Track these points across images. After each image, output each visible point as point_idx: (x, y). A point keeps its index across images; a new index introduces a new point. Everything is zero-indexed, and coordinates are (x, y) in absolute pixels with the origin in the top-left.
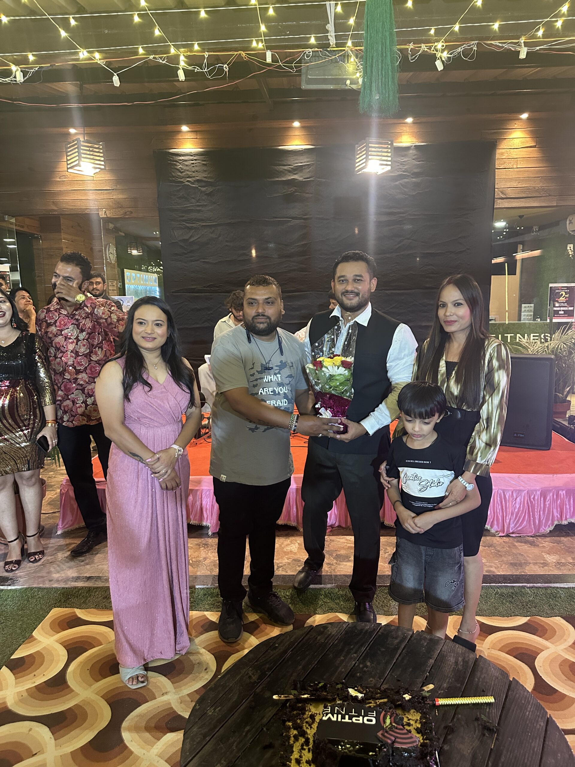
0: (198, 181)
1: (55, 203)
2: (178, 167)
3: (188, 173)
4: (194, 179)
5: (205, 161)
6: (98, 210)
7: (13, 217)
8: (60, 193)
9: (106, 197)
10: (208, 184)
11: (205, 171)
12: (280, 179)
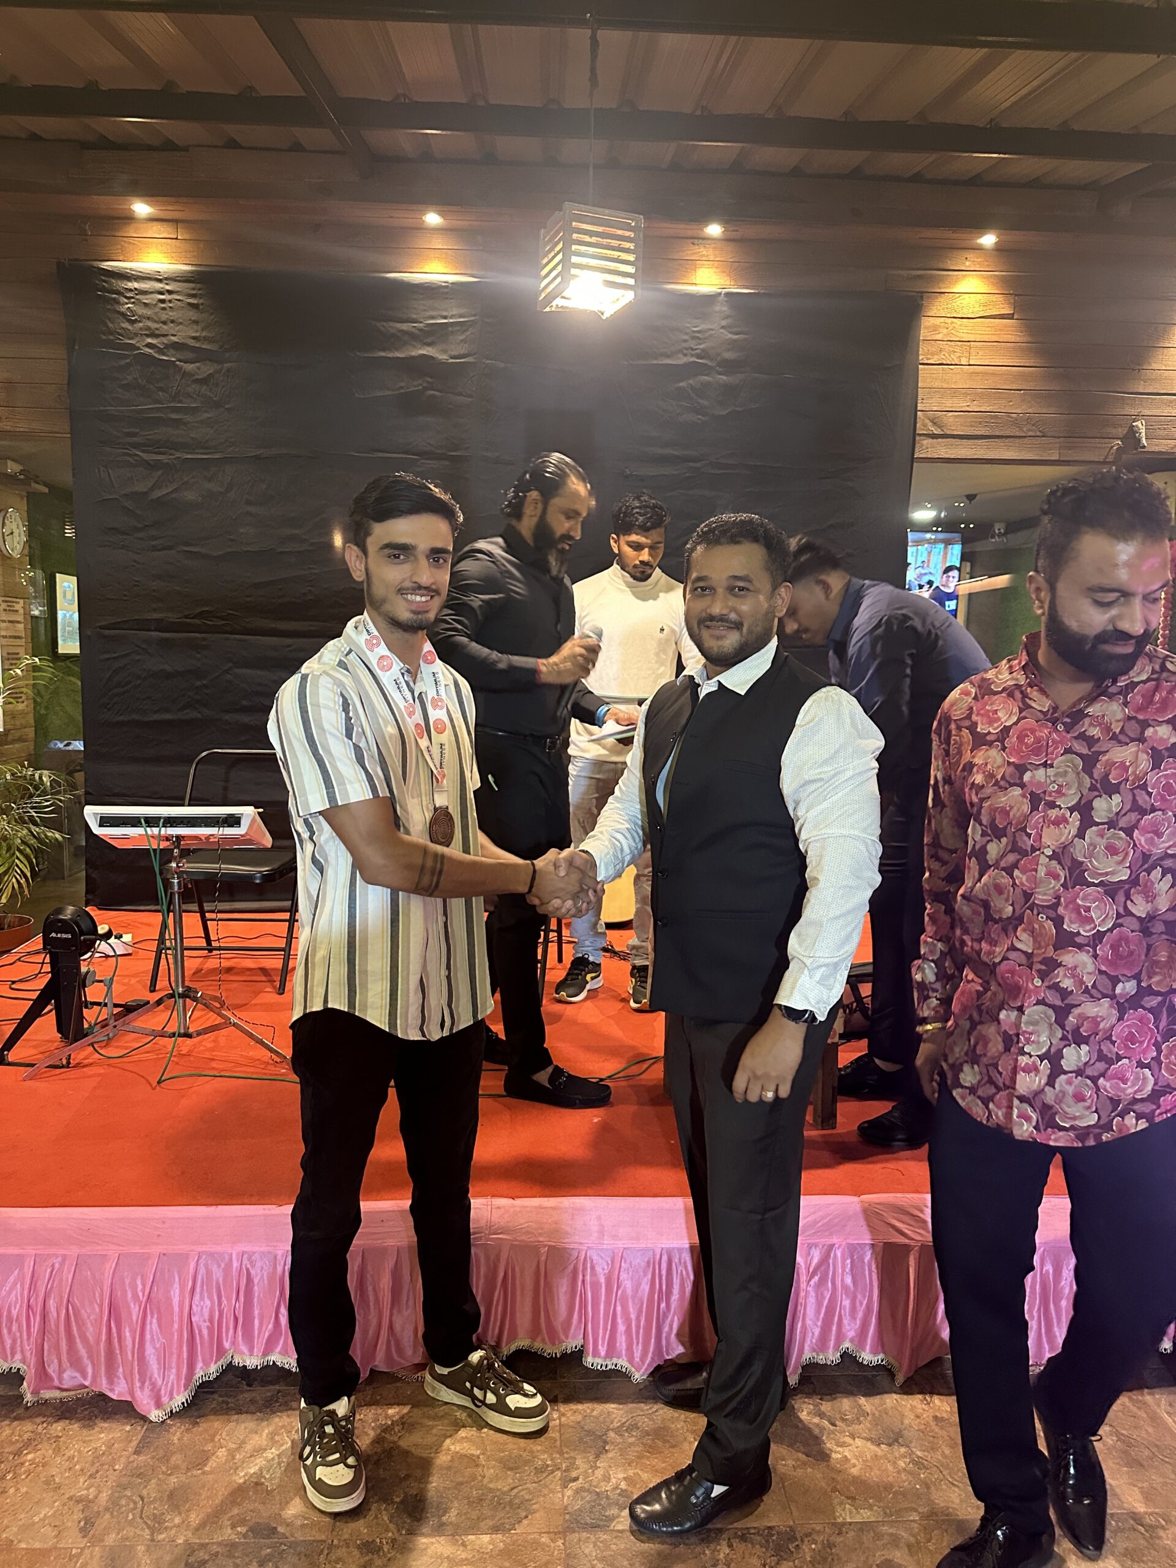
0: (176, 346)
2: (123, 309)
3: (149, 324)
4: (165, 340)
5: (194, 296)
10: (200, 355)
11: (196, 322)
12: (390, 355)
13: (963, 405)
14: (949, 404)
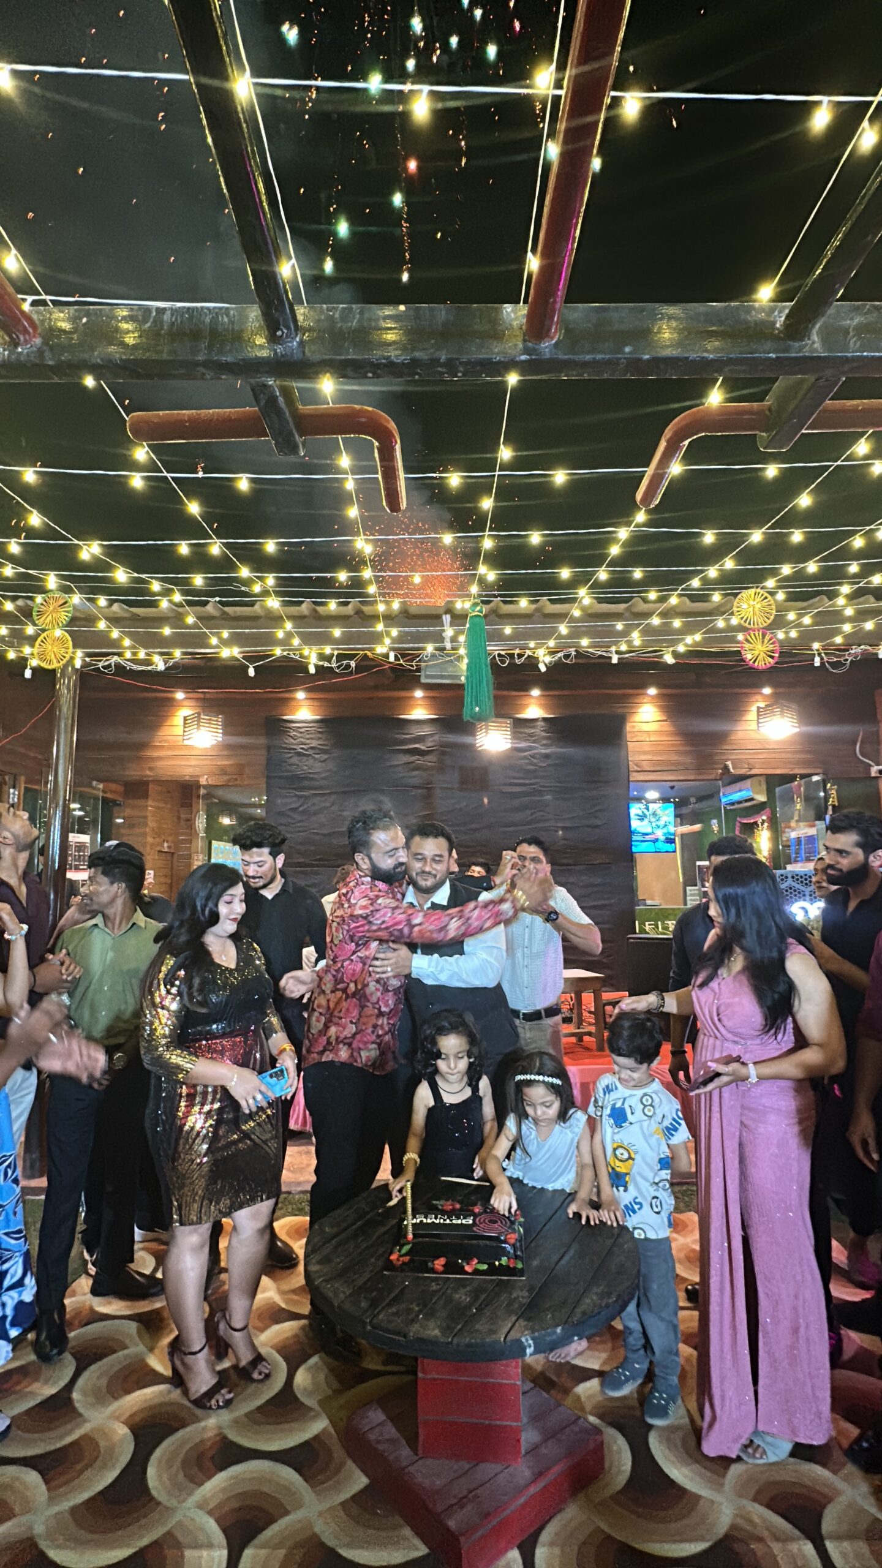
0: (312, 748)
1: (151, 769)
2: (291, 734)
3: (302, 740)
4: (308, 746)
5: (321, 728)
6: (198, 776)
7: (100, 781)
8: (159, 758)
9: (208, 762)
10: (322, 751)
11: (321, 738)
12: (401, 748)
13: (649, 757)
14: (643, 757)
